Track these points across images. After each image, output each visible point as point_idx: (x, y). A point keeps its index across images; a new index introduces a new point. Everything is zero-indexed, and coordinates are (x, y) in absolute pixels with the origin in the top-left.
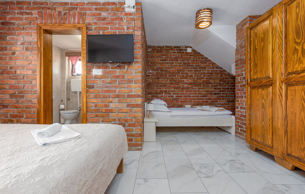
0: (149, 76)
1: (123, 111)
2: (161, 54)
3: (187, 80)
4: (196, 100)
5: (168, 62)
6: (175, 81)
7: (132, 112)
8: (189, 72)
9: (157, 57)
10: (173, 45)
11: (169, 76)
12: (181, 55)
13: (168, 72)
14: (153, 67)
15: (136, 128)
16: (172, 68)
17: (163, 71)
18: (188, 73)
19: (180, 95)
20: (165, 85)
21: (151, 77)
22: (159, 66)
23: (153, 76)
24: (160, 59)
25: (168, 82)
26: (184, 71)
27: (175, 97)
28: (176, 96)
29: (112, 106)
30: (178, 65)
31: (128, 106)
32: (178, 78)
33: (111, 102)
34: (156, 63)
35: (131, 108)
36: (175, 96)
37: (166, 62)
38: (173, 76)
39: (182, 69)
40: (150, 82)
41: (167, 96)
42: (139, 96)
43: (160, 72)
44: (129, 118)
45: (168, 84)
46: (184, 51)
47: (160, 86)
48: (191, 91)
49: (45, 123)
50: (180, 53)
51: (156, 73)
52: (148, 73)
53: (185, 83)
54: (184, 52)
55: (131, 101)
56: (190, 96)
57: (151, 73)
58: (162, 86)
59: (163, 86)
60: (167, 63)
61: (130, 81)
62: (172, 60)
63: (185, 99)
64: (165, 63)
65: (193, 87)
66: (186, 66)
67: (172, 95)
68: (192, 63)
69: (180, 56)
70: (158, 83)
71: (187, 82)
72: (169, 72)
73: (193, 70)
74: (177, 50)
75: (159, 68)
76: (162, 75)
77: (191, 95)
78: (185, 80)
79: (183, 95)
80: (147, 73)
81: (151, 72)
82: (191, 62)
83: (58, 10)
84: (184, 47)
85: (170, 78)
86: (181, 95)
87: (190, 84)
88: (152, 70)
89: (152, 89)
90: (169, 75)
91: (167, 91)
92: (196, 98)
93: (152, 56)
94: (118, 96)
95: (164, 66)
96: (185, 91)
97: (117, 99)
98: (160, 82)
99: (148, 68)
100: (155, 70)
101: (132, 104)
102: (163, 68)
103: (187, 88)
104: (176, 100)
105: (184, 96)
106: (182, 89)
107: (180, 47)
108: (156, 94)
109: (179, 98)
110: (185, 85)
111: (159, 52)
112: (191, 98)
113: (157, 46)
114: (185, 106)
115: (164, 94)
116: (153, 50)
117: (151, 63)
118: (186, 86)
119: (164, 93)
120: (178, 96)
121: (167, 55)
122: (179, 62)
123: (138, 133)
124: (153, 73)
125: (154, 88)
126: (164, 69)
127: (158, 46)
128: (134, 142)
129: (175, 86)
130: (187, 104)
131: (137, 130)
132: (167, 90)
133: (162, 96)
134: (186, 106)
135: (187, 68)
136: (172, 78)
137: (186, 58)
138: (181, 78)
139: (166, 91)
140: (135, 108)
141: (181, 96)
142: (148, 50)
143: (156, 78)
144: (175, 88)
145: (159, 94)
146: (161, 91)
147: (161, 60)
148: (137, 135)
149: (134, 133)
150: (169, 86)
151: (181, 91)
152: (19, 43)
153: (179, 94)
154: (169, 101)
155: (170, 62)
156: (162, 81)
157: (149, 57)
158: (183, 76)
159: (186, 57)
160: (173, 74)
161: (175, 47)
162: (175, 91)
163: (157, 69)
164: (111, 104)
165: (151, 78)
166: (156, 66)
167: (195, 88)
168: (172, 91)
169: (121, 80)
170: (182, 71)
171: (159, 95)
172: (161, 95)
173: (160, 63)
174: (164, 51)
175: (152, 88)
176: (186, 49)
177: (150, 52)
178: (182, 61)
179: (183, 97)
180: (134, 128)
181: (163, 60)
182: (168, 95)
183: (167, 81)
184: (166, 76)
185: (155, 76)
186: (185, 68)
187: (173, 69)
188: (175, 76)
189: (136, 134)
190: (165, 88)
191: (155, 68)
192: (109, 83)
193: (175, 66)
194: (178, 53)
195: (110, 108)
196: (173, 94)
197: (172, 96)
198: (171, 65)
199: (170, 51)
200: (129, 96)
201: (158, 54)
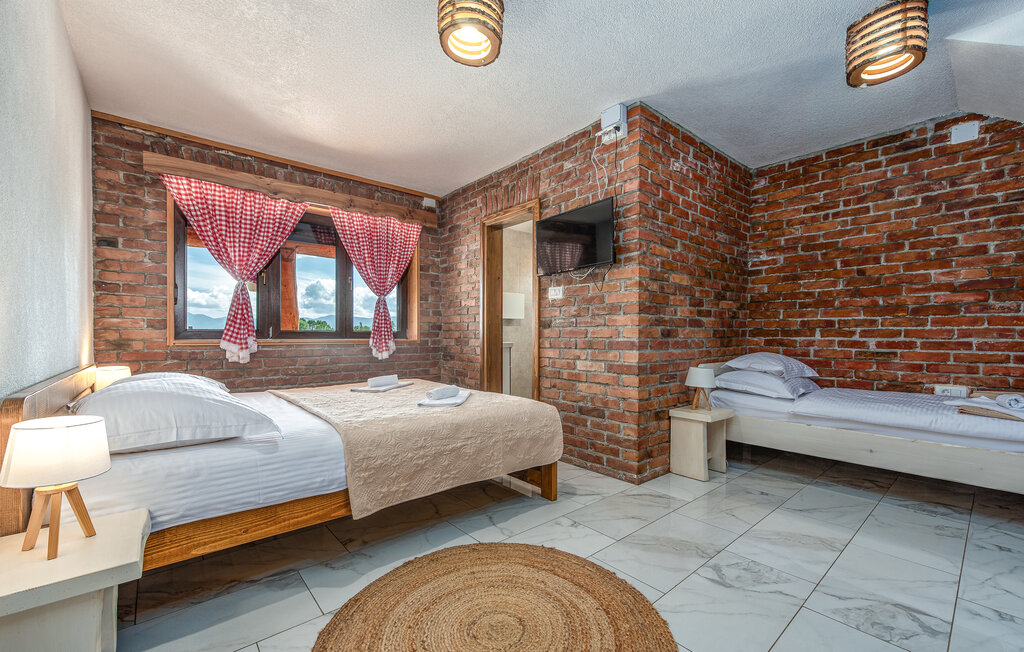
0: (760, 272)
1: (600, 380)
2: (807, 188)
3: (942, 274)
4: (1011, 365)
5: (842, 208)
6: (878, 281)
7: (619, 385)
8: (960, 237)
9: (791, 201)
10: (866, 135)
11: (845, 263)
12: (911, 169)
13: (837, 249)
14: (775, 241)
15: (626, 425)
16: (860, 232)
17: (814, 248)
18: (955, 241)
19: (902, 339)
20: (824, 302)
21: (764, 275)
22: (798, 234)
23: (773, 271)
24: (803, 207)
25: (840, 287)
26: (929, 233)
27: (872, 347)
28: (879, 345)
29: (580, 365)
30: (893, 212)
31: (610, 368)
32: (889, 269)
33: (579, 358)
34: (787, 224)
35: (615, 375)
36: (872, 343)
37: (831, 211)
38: (866, 261)
39: (914, 228)
40: (762, 295)
41: (832, 342)
42: (631, 346)
43: (802, 253)
44: (611, 398)
45: (838, 294)
46: (928, 147)
47: (802, 306)
48: (975, 321)
49: (489, 389)
50: (904, 160)
51: (785, 259)
52: (753, 266)
53: (938, 287)
54: (929, 151)
55: (616, 356)
56: (969, 345)
57: (764, 263)
58: (809, 305)
59: (817, 305)
60: (836, 215)
61: (614, 309)
62: (860, 200)
63: (930, 357)
64: (826, 217)
65: (991, 301)
66: (943, 211)
67: (856, 338)
68: (982, 190)
69: (905, 172)
70: (794, 295)
71: (944, 279)
72: (846, 249)
73: (992, 219)
74: (885, 152)
75: (797, 240)
76: (809, 264)
77: (974, 341)
78: (932, 272)
79: (919, 342)
80: (750, 264)
81: (764, 257)
82: (975, 186)
83: (504, 184)
84: (931, 126)
85: (848, 272)
86: (908, 340)
87: (970, 286)
88: (770, 252)
89: (768, 317)
90: (842, 262)
91: (834, 321)
92: (1011, 354)
93: (769, 204)
94: (590, 346)
95: (819, 229)
96: (934, 323)
97: (590, 351)
98: (802, 290)
99: (754, 248)
100: (782, 250)
101: (619, 366)
102: (814, 238)
103: (950, 308)
104: (883, 358)
105: (924, 346)
106: (915, 312)
107: (904, 135)
108: (786, 333)
109: (899, 351)
110: (933, 294)
111: (796, 183)
112: (974, 351)
113: (790, 163)
114: (933, 389)
115: (818, 336)
116: (773, 180)
117: (766, 229)
118: (936, 298)
119: (818, 330)
120: (890, 345)
121: (836, 184)
122: (900, 199)
123: (630, 438)
124: (775, 261)
125: (776, 315)
126: (822, 240)
127: (793, 161)
128: (621, 458)
129: (876, 304)
130: (943, 379)
131: (629, 432)
132: (836, 319)
133: (811, 344)
134: (938, 388)
135: (945, 219)
136: (861, 272)
137: (945, 174)
138: (908, 267)
139: (831, 324)
140: (624, 376)
141: (910, 345)
142: (756, 187)
143: (786, 279)
144: (872, 309)
145: (797, 333)
146: (803, 324)
147: (805, 209)
148: (628, 444)
149: (621, 436)
150: (843, 305)
151: (911, 320)
152: (463, 257)
153: (898, 333)
154: (843, 364)
155: (852, 207)
156: (812, 285)
157: (760, 209)
158: (923, 257)
159: (939, 172)
160: (868, 254)
161: (876, 143)
162: (876, 321)
163: (791, 246)
164: (578, 362)
165: (763, 281)
166: (784, 235)
167: (998, 304)
168: (858, 324)
169: (596, 308)
170: (916, 234)
171: (798, 339)
172: (803, 338)
173: (802, 222)
174: (820, 174)
175: (769, 313)
176: (944, 132)
177: (765, 189)
178: (917, 192)
179: (918, 350)
180: (622, 425)
181: (816, 209)
182: (837, 339)
183: (834, 284)
184: (832, 264)
185: (779, 270)
186: (935, 221)
187: (865, 234)
188: (877, 260)
189: (625, 440)
190: (826, 314)
191: (783, 243)
192: (574, 316)
193: (878, 219)
194: (890, 162)
195: (576, 371)
196: (864, 334)
197: (854, 344)
198: (854, 222)
199: (849, 165)
200: (612, 346)
201: (794, 190)
